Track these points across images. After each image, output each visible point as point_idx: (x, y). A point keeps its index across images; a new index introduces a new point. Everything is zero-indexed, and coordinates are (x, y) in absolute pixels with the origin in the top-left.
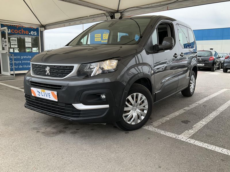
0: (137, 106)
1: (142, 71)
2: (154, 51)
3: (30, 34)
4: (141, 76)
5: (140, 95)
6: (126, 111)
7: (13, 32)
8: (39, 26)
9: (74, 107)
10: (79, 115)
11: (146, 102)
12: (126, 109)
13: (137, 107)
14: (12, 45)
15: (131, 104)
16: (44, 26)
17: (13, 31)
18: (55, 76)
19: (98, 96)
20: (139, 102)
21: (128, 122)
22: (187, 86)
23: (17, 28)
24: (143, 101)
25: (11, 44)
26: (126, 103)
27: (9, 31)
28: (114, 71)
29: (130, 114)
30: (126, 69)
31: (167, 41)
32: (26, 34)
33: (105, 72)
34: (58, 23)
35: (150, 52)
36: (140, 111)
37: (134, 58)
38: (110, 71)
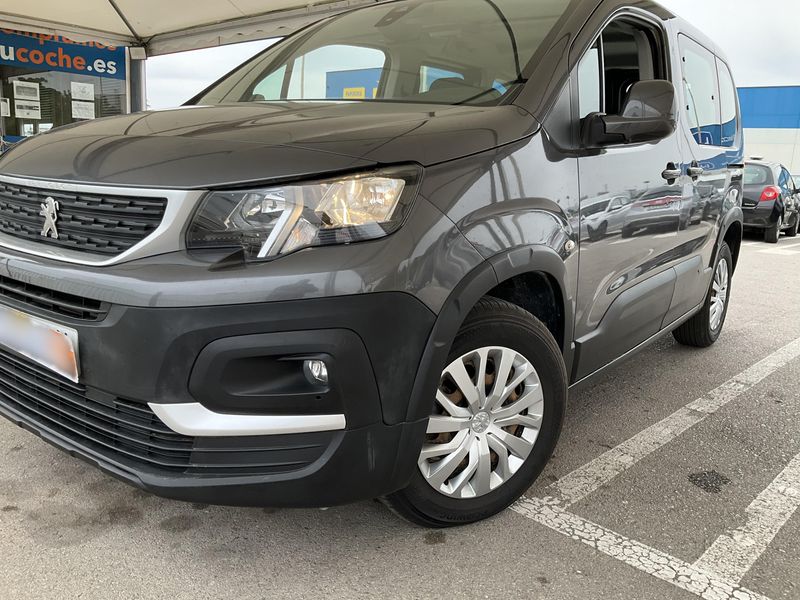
0: (489, 409)
1: (518, 242)
2: (582, 146)
3: (90, 68)
4: (517, 263)
5: (508, 356)
6: (435, 435)
7: (26, 60)
8: (126, 39)
9: (155, 421)
10: (187, 460)
11: (535, 387)
12: (435, 424)
13: (490, 415)
14: (21, 107)
15: (463, 402)
16: (145, 41)
17: (23, 55)
18: (78, 246)
19: (291, 363)
20: (502, 390)
21: (444, 489)
22: (702, 304)
23: (42, 43)
24: (523, 384)
25: (17, 103)
26: (440, 396)
27: (7, 54)
28: (381, 233)
29: (453, 450)
30: (444, 225)
31: (645, 101)
32: (73, 70)
33: (339, 237)
34: (197, 30)
35: (568, 147)
36: (503, 435)
37: (488, 174)
38: (364, 237)
